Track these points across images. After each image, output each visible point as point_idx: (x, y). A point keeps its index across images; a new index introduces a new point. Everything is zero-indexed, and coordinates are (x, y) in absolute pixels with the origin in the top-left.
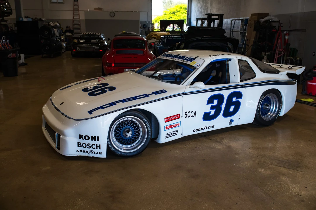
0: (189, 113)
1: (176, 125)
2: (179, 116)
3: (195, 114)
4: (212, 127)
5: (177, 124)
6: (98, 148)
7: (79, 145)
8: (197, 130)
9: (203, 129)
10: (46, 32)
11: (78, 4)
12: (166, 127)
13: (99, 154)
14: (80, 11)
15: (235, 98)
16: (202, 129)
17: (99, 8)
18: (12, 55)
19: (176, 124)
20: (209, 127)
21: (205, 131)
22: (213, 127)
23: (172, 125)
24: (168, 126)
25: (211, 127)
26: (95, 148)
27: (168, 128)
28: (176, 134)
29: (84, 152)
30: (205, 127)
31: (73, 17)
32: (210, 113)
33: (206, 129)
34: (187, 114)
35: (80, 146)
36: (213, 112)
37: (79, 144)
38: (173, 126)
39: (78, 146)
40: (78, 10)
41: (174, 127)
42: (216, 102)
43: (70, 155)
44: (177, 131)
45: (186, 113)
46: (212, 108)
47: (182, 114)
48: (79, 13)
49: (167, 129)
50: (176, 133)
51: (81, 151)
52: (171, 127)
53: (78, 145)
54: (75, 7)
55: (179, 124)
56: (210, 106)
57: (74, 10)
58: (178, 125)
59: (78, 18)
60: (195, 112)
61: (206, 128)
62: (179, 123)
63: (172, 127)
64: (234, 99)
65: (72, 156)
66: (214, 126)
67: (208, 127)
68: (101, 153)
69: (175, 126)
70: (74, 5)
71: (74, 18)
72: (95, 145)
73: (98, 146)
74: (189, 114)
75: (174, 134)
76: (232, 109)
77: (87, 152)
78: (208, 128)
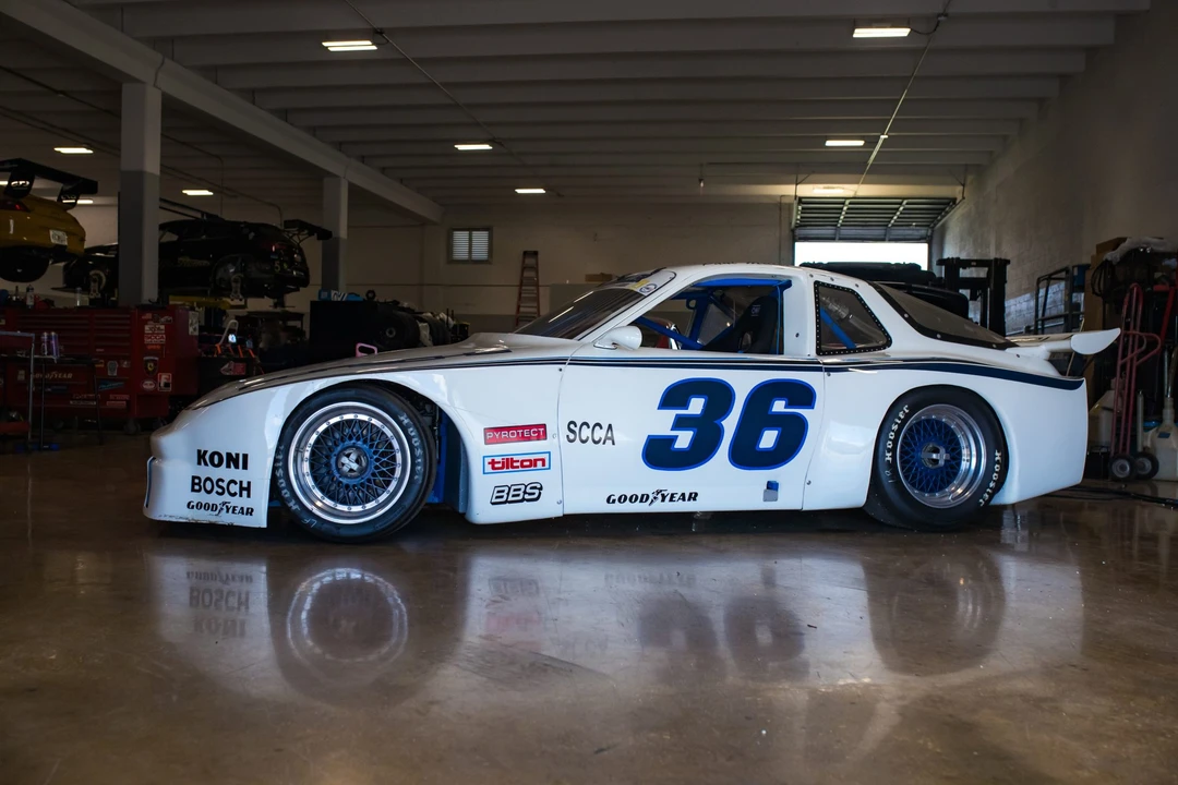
0: (585, 427)
1: (533, 463)
2: (545, 432)
3: (609, 435)
4: (687, 498)
5: (536, 460)
6: (245, 493)
7: (197, 484)
8: (623, 499)
9: (651, 497)
10: (391, 333)
11: (537, 264)
12: (490, 460)
13: (245, 516)
14: (541, 289)
15: (783, 403)
16: (644, 498)
17: (602, 274)
18: (232, 367)
19: (532, 457)
20: (677, 497)
21: (660, 507)
22: (693, 496)
23: (515, 458)
24: (497, 459)
25: (683, 495)
26: (235, 494)
27: (500, 465)
28: (535, 496)
29: (207, 507)
30: (658, 492)
31: (519, 307)
32: (673, 439)
33: (663, 500)
34: (577, 430)
35: (197, 487)
36: (684, 439)
37: (197, 481)
38: (518, 464)
39: (193, 490)
40: (537, 285)
41: (522, 466)
42: (696, 406)
43: (167, 519)
44: (539, 486)
45: (572, 426)
46: (680, 423)
47: (557, 429)
48: (538, 294)
49: (493, 468)
50: (537, 491)
51: (199, 506)
52: (509, 464)
53: (193, 484)
54: (526, 274)
55: (543, 460)
56: (670, 415)
57: (521, 285)
58: (539, 463)
59: (534, 310)
60: (610, 427)
61: (664, 497)
62: (546, 456)
63: (515, 464)
64: (779, 406)
65: (174, 520)
66: (696, 494)
67: (672, 495)
68: (250, 512)
69: (528, 463)
70: (524, 268)
71: (522, 309)
72: (236, 483)
73: (245, 485)
74: (586, 433)
75: (527, 497)
76: (769, 439)
77: (214, 507)
78: (671, 500)
